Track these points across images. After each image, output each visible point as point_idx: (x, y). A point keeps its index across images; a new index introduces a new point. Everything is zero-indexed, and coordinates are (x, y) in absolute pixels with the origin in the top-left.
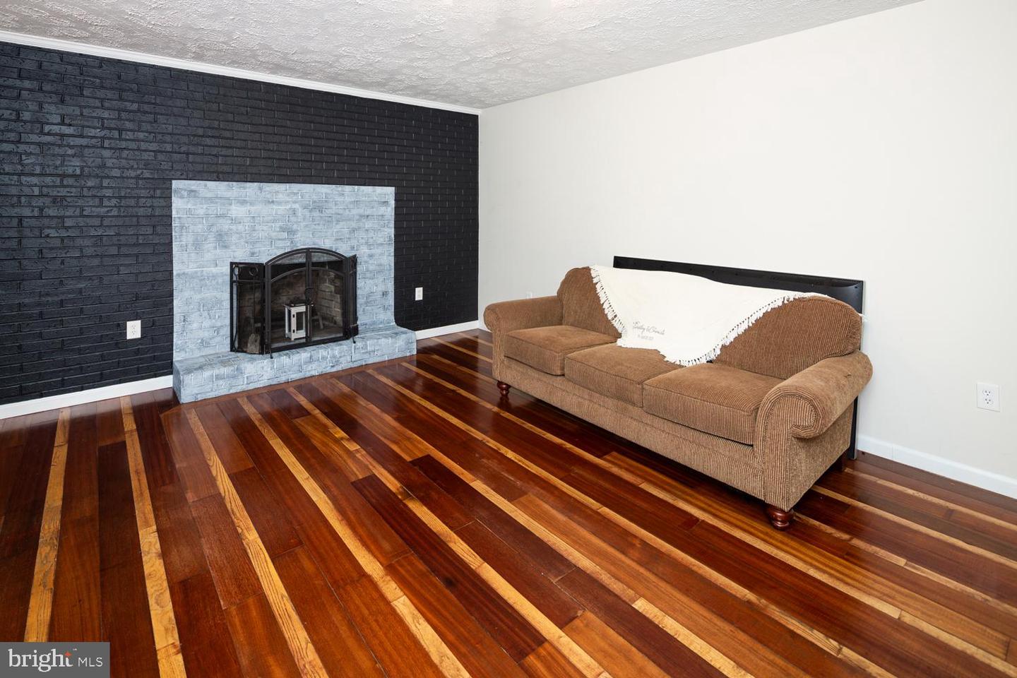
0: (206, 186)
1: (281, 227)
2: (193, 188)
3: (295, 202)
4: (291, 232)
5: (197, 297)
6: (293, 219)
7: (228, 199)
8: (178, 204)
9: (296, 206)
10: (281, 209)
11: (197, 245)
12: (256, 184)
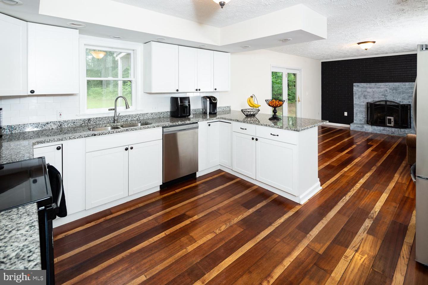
0: (361, 84)
1: (382, 94)
2: (358, 85)
3: (387, 88)
4: (385, 96)
5: (359, 109)
6: (386, 92)
7: (366, 87)
8: (355, 88)
9: (387, 89)
10: (382, 90)
11: (359, 98)
12: (374, 83)
